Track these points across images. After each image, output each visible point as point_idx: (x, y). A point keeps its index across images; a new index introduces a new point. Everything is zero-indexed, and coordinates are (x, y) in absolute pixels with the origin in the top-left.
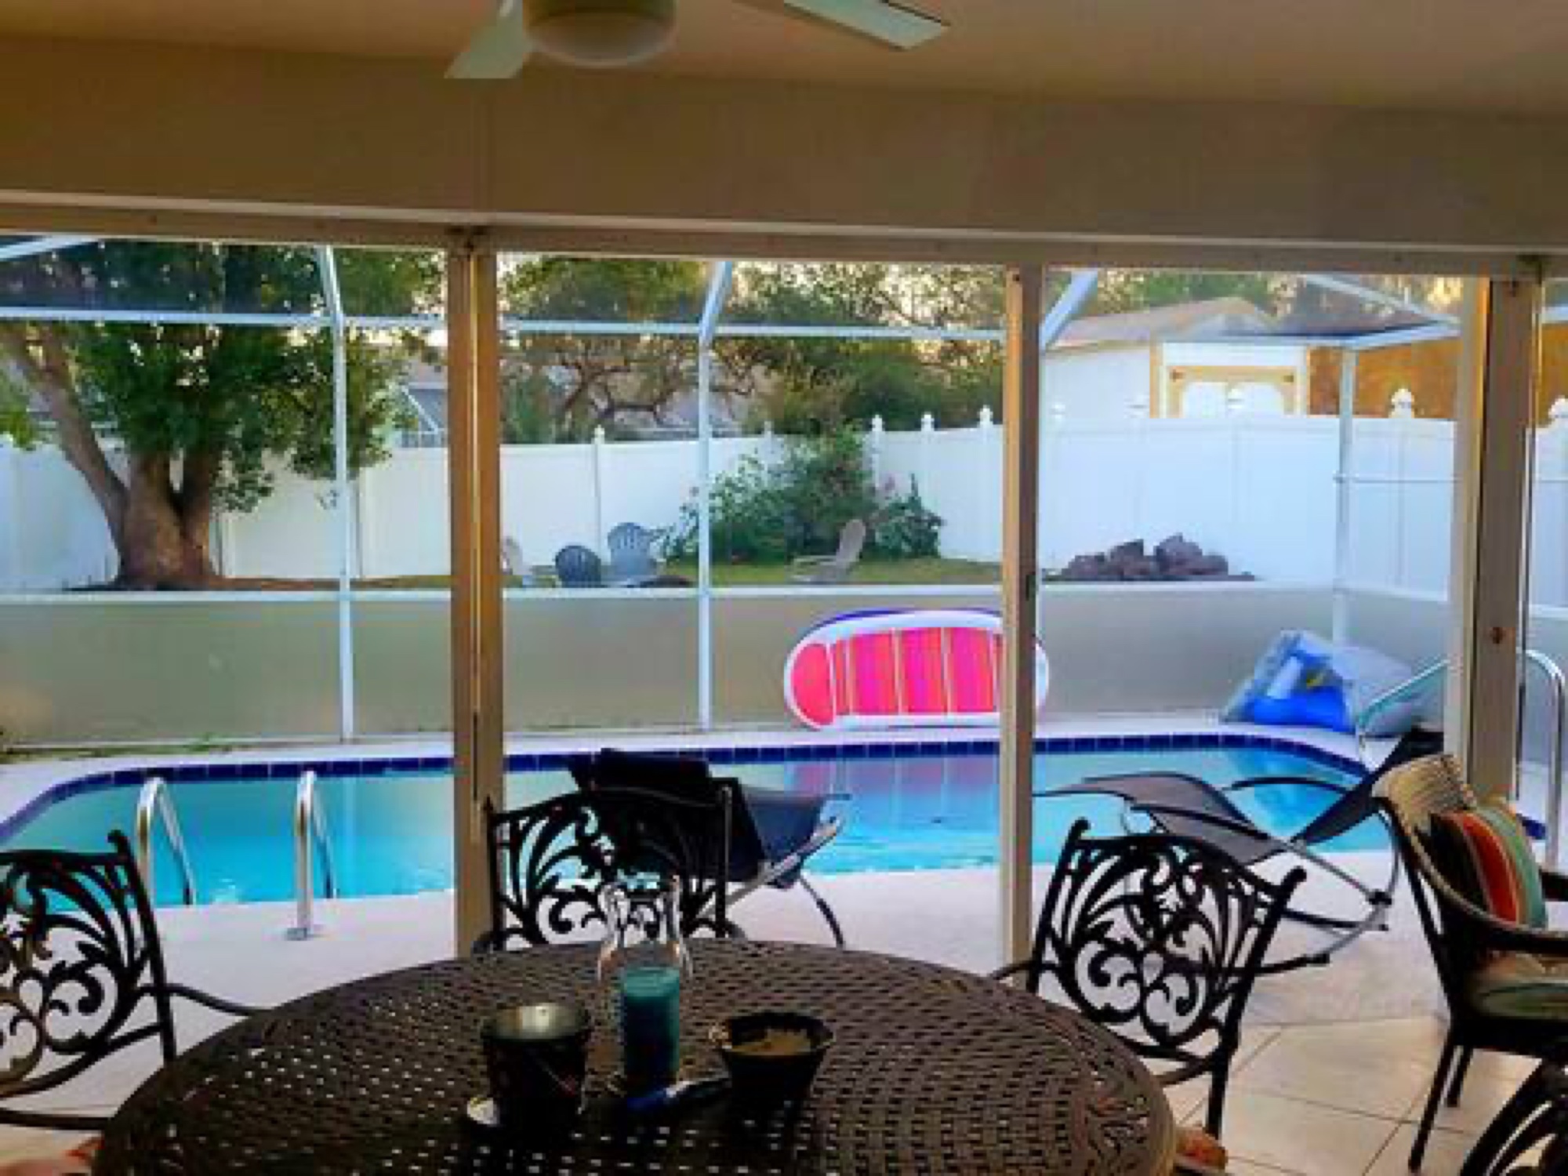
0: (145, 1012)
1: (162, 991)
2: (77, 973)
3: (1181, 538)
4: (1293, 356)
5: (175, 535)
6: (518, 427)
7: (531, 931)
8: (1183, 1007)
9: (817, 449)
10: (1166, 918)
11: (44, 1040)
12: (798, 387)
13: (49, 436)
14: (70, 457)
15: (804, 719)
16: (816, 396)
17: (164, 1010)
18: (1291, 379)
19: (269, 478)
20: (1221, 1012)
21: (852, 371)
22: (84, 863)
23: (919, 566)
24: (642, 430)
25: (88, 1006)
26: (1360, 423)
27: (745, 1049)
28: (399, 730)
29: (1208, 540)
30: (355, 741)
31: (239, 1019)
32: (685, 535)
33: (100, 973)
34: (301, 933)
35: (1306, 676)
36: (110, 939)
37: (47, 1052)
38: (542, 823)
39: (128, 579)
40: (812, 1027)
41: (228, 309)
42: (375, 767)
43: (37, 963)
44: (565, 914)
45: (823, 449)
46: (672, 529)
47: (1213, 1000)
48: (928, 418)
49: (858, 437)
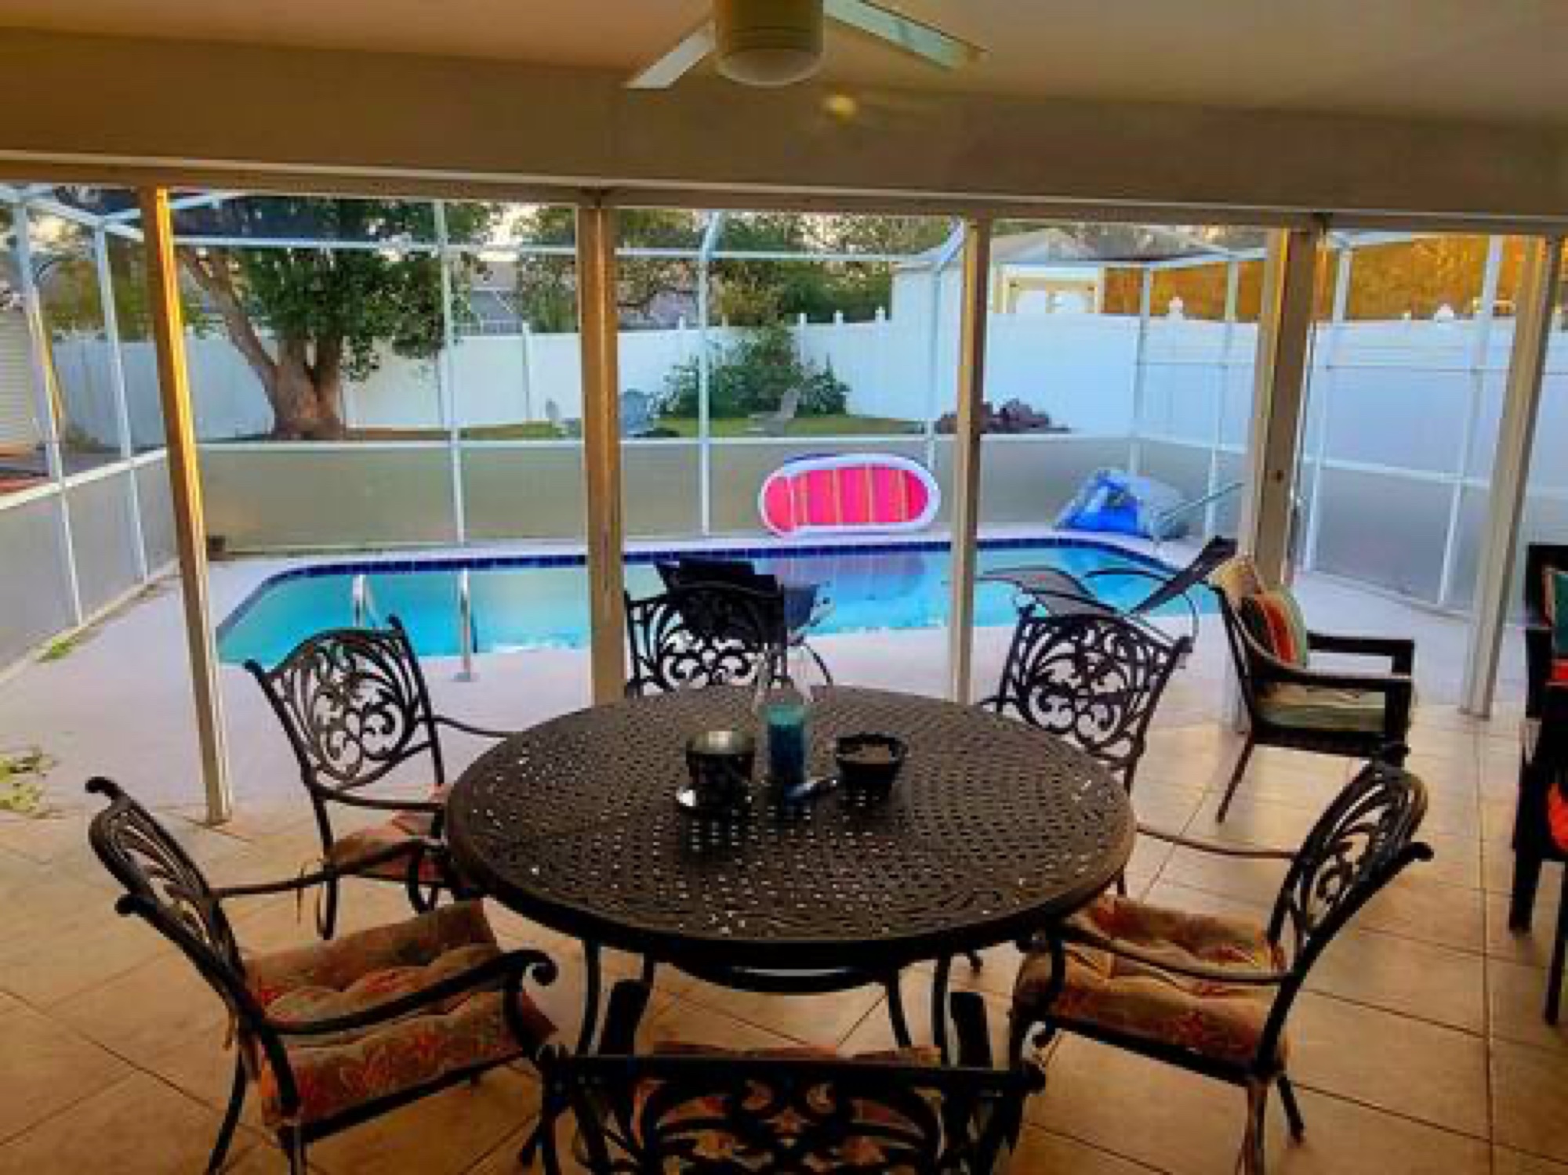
0: (421, 734)
1: (430, 720)
2: (378, 709)
3: (1018, 403)
4: (1095, 274)
5: (313, 398)
6: (547, 322)
7: (660, 681)
8: (1104, 725)
9: (759, 337)
10: (1091, 668)
11: (364, 753)
12: (744, 292)
13: (217, 326)
14: (234, 341)
15: (773, 528)
16: (761, 299)
17: (432, 733)
18: (1091, 289)
19: (377, 357)
20: (1132, 728)
21: (783, 280)
22: (377, 637)
23: (833, 420)
24: (632, 322)
25: (387, 730)
26: (1155, 322)
27: (849, 757)
28: (493, 538)
29: (1037, 404)
30: (467, 545)
31: (498, 740)
32: (668, 397)
33: (392, 708)
34: (466, 677)
35: (1111, 498)
36: (396, 687)
37: (366, 761)
38: (662, 609)
39: (283, 430)
40: (892, 743)
41: (341, 237)
42: (484, 563)
43: (354, 703)
44: (681, 667)
45: (763, 338)
46: (659, 393)
47: (1127, 719)
48: (839, 315)
49: (791, 329)
